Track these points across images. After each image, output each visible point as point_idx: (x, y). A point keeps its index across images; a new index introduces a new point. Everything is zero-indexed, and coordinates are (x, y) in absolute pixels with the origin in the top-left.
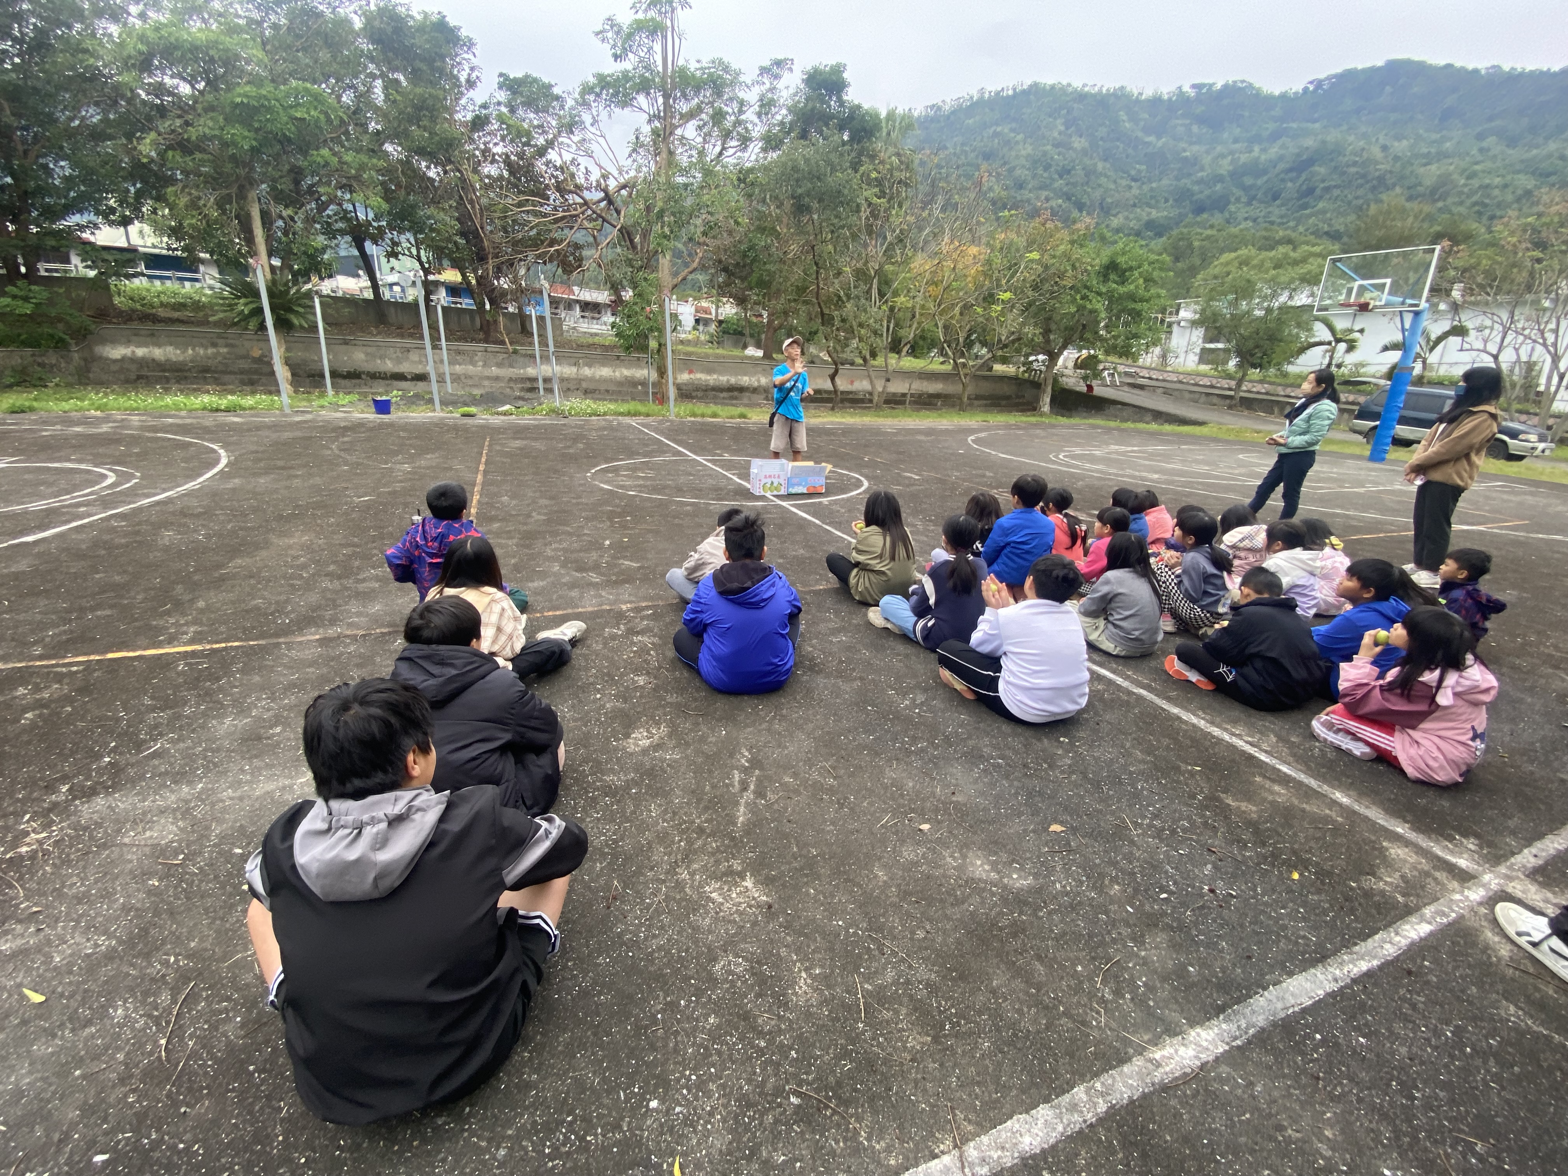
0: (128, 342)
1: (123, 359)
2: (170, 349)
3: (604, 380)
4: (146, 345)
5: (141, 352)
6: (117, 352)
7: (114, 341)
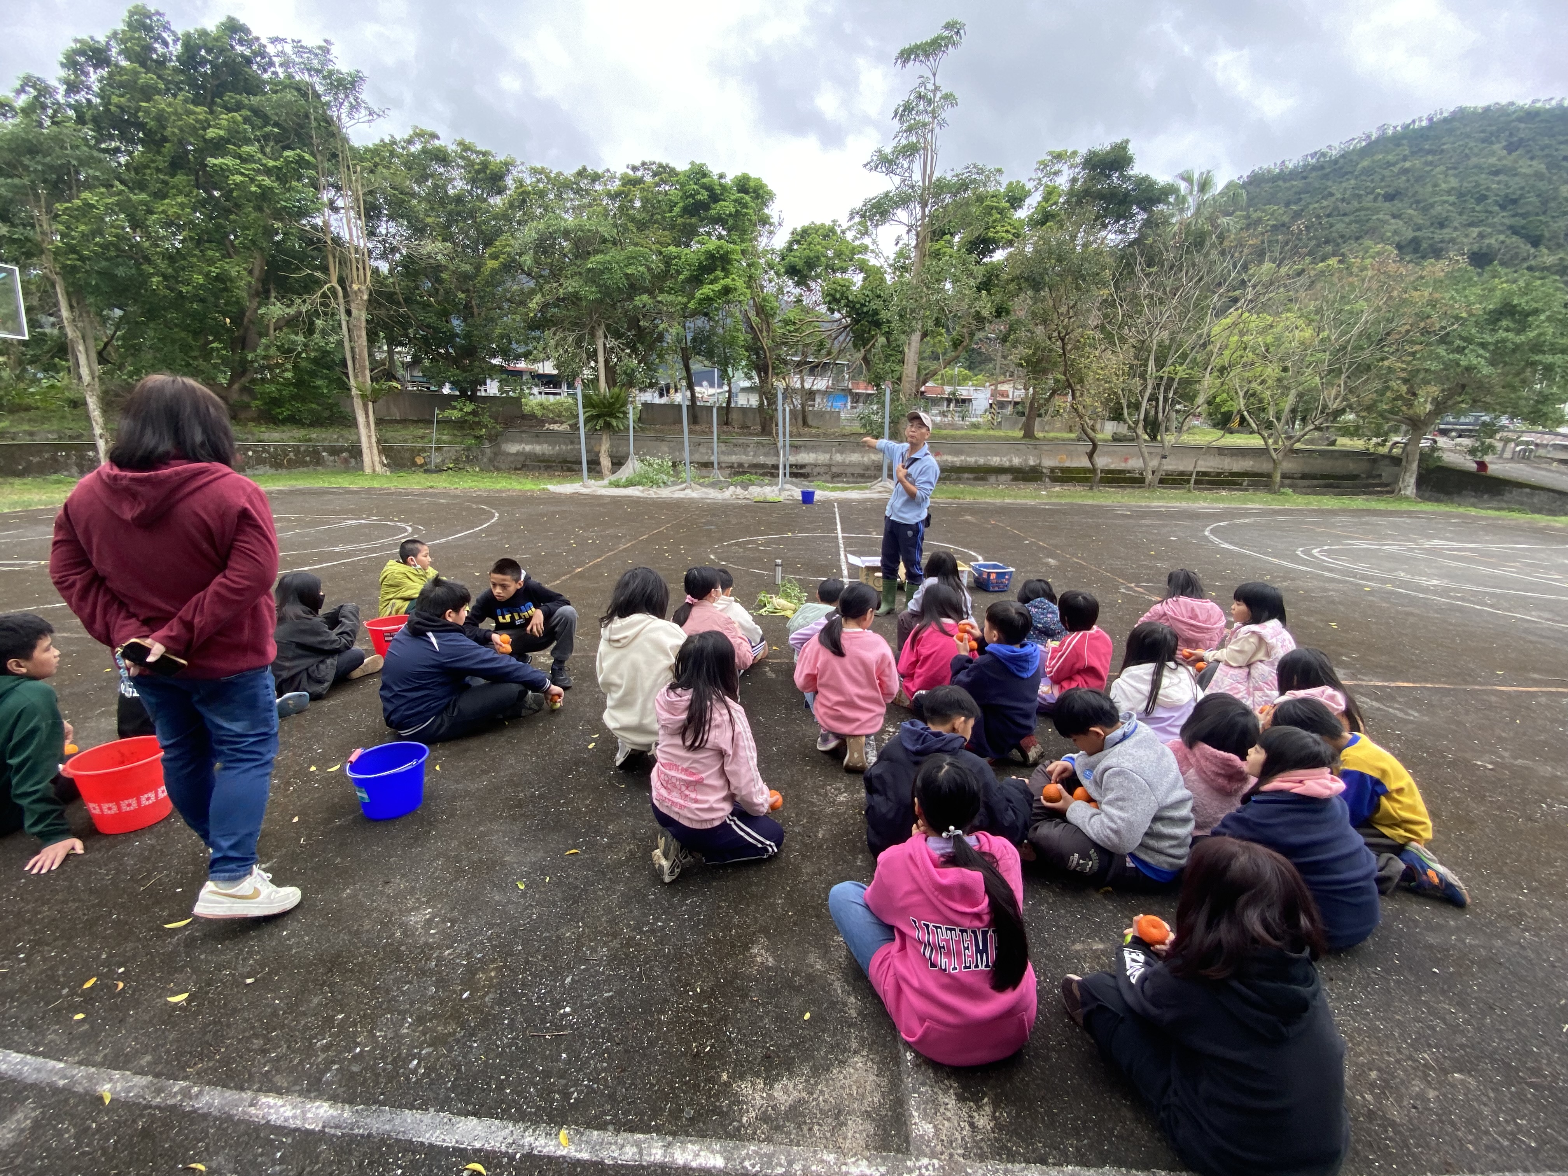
0: (521, 441)
1: (516, 454)
2: (545, 446)
3: (851, 465)
4: (532, 443)
5: (528, 448)
6: (513, 448)
7: (513, 441)
